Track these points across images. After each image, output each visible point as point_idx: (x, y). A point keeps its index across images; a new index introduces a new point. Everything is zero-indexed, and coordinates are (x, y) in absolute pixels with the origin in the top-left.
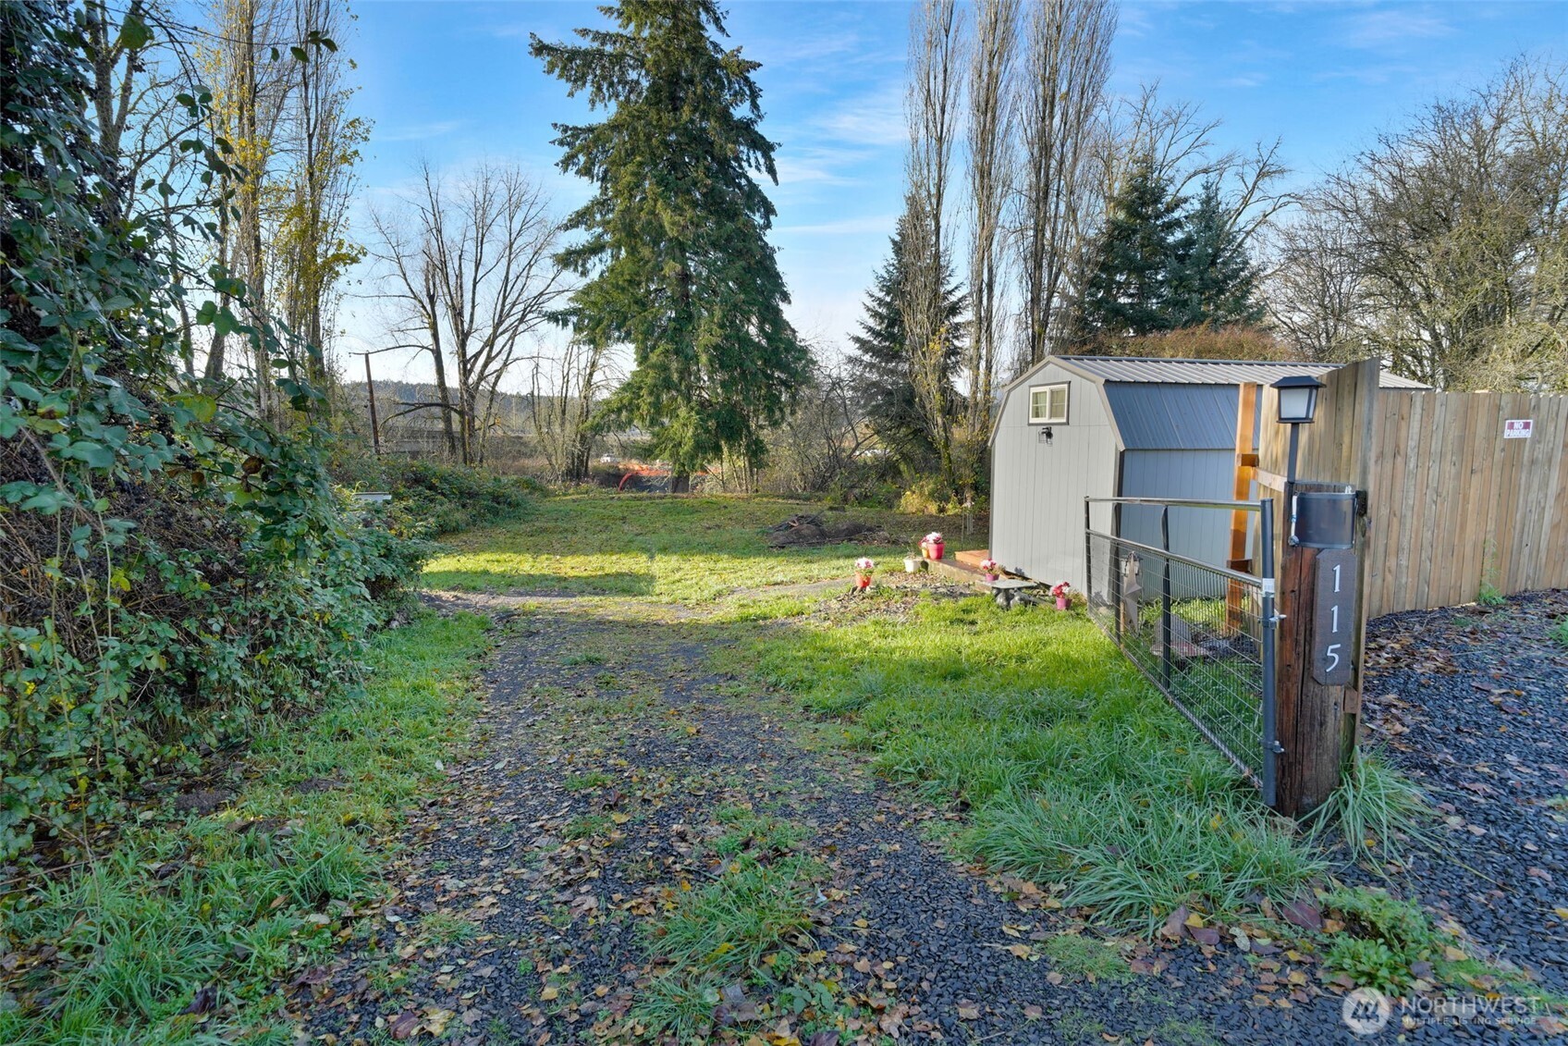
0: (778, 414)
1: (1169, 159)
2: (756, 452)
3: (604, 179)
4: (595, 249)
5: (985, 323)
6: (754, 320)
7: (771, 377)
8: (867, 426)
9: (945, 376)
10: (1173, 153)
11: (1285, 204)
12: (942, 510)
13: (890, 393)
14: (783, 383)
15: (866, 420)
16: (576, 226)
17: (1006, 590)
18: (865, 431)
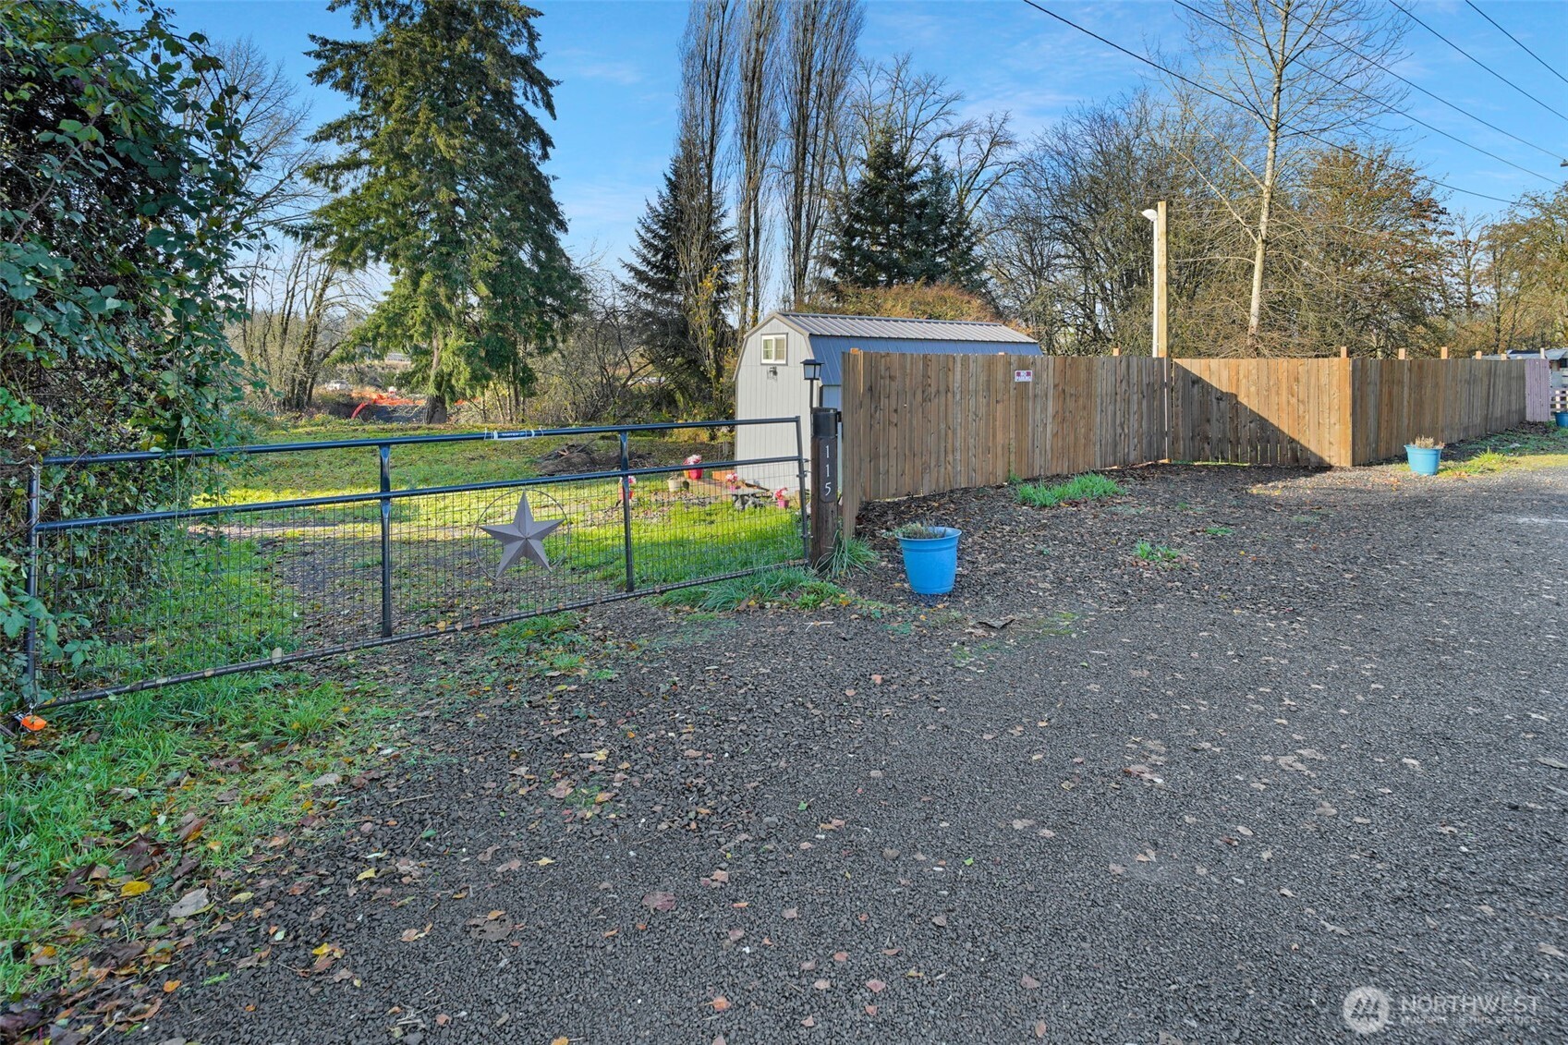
0: (549, 342)
1: (919, 122)
2: (525, 381)
3: (364, 96)
4: (352, 164)
5: (752, 263)
6: (527, 247)
7: (544, 304)
8: (642, 355)
9: (717, 309)
10: (923, 117)
11: (1012, 170)
12: (713, 438)
13: (664, 324)
14: (554, 310)
15: (641, 349)
16: (327, 138)
17: (742, 496)
18: (640, 360)
